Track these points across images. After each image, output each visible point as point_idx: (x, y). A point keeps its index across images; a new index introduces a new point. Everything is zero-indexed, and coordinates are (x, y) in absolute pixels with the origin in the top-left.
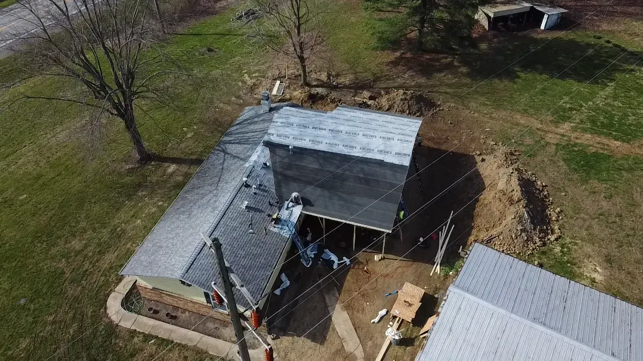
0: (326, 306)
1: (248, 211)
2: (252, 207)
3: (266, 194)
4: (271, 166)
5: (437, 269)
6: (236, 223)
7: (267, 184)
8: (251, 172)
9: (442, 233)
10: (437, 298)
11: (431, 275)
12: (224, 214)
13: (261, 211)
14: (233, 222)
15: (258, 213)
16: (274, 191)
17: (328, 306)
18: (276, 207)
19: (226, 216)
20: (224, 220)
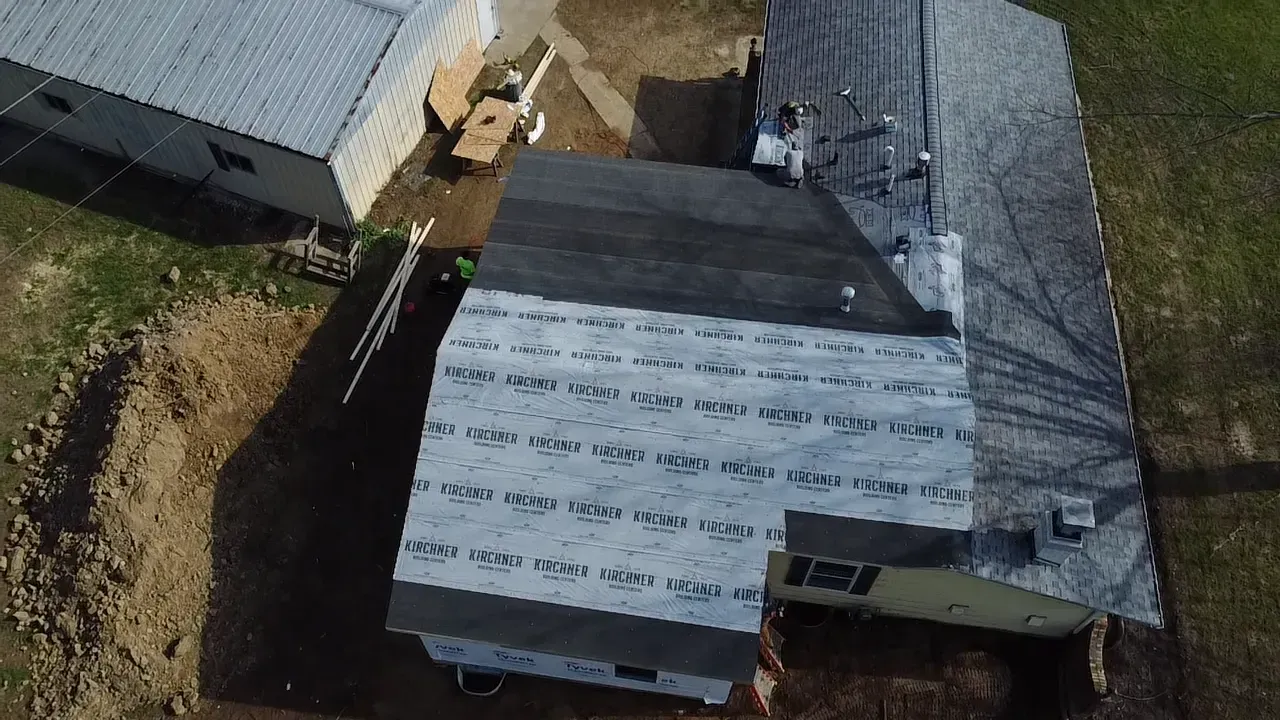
0: (651, 130)
1: (876, 124)
2: (872, 137)
3: (858, 181)
4: (886, 258)
5: (418, 234)
6: (887, 90)
7: (869, 204)
8: (930, 212)
9: (390, 327)
10: (426, 173)
11: (433, 220)
12: (924, 94)
13: (846, 139)
14: (893, 89)
15: (851, 132)
16: (842, 199)
17: (647, 131)
18: (817, 167)
19: (918, 91)
20: (916, 82)
